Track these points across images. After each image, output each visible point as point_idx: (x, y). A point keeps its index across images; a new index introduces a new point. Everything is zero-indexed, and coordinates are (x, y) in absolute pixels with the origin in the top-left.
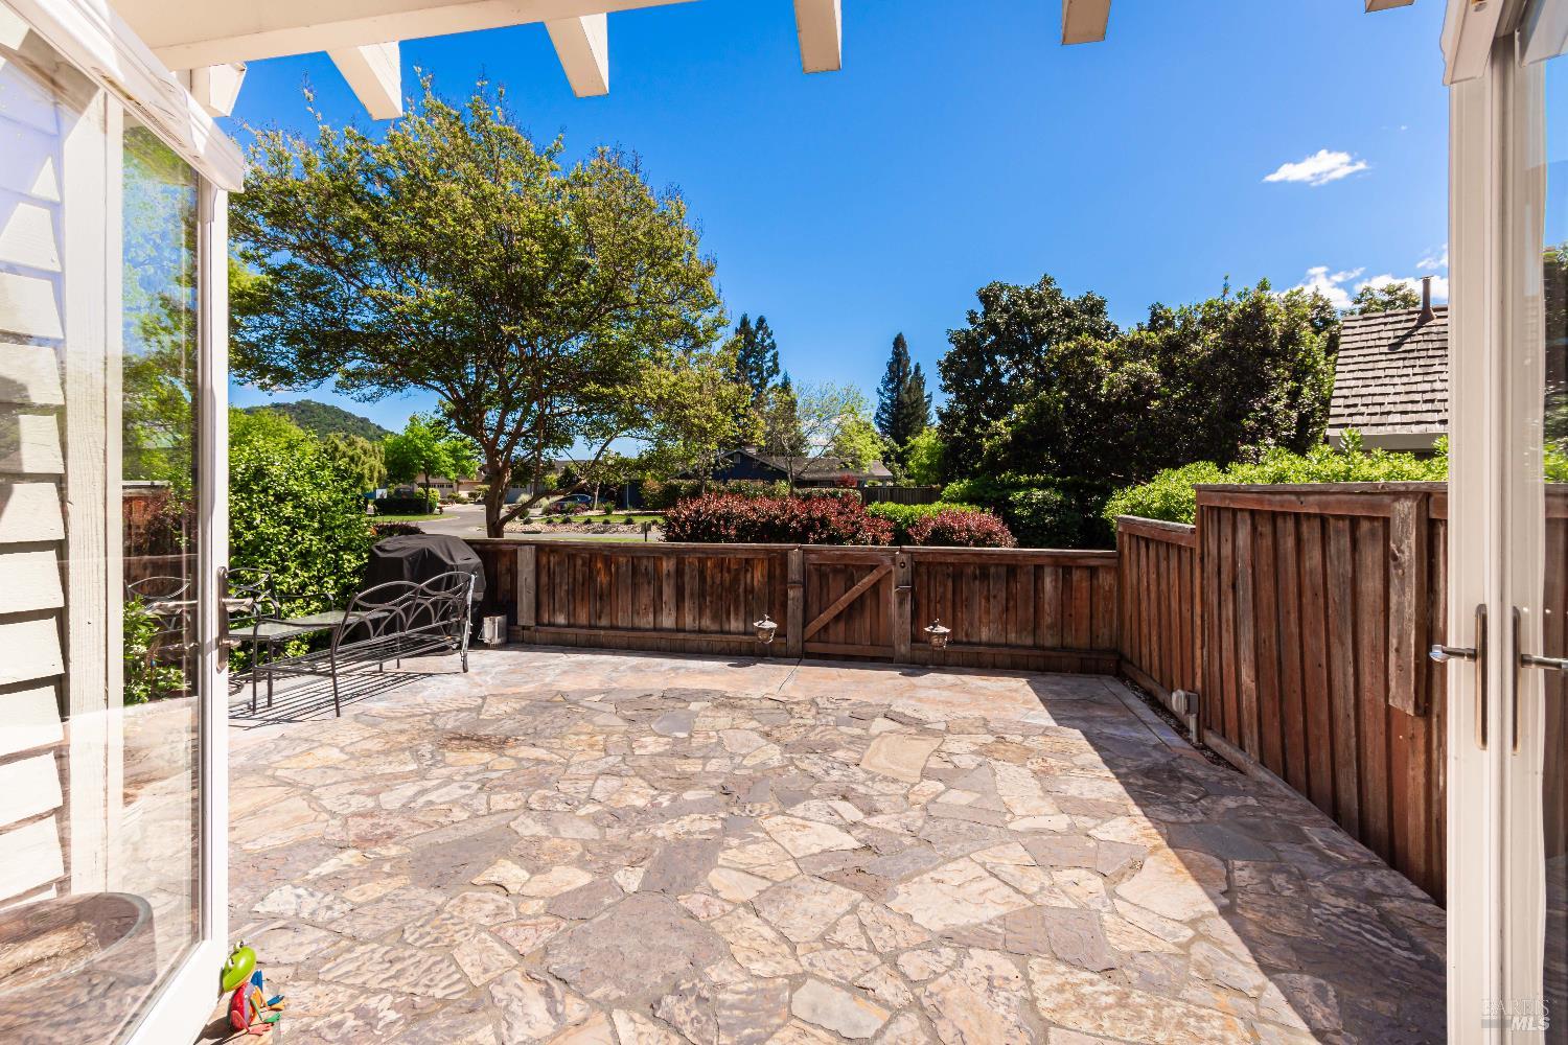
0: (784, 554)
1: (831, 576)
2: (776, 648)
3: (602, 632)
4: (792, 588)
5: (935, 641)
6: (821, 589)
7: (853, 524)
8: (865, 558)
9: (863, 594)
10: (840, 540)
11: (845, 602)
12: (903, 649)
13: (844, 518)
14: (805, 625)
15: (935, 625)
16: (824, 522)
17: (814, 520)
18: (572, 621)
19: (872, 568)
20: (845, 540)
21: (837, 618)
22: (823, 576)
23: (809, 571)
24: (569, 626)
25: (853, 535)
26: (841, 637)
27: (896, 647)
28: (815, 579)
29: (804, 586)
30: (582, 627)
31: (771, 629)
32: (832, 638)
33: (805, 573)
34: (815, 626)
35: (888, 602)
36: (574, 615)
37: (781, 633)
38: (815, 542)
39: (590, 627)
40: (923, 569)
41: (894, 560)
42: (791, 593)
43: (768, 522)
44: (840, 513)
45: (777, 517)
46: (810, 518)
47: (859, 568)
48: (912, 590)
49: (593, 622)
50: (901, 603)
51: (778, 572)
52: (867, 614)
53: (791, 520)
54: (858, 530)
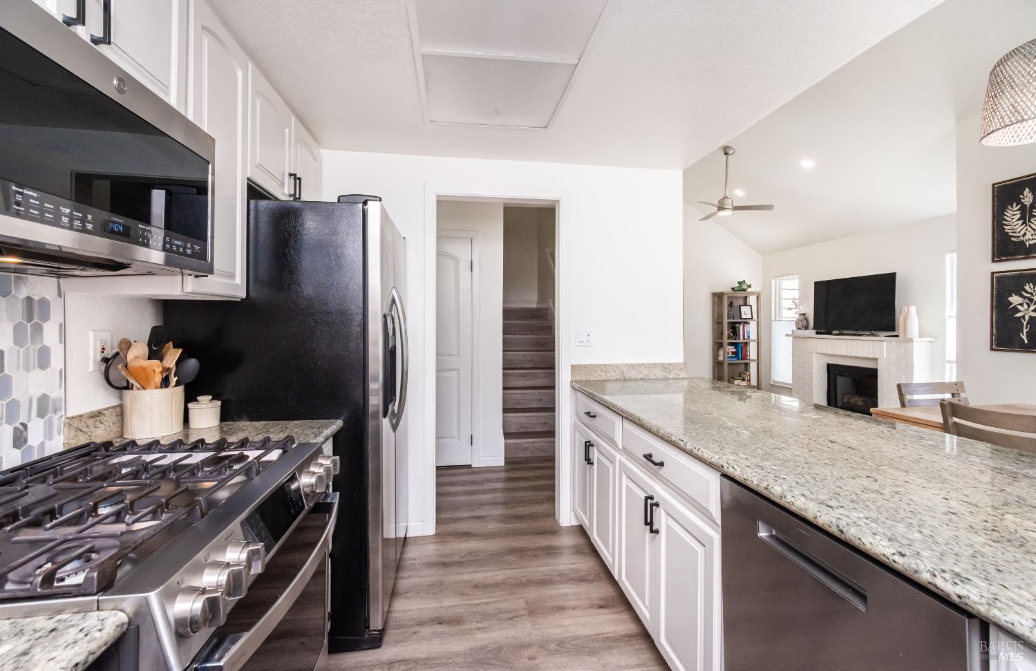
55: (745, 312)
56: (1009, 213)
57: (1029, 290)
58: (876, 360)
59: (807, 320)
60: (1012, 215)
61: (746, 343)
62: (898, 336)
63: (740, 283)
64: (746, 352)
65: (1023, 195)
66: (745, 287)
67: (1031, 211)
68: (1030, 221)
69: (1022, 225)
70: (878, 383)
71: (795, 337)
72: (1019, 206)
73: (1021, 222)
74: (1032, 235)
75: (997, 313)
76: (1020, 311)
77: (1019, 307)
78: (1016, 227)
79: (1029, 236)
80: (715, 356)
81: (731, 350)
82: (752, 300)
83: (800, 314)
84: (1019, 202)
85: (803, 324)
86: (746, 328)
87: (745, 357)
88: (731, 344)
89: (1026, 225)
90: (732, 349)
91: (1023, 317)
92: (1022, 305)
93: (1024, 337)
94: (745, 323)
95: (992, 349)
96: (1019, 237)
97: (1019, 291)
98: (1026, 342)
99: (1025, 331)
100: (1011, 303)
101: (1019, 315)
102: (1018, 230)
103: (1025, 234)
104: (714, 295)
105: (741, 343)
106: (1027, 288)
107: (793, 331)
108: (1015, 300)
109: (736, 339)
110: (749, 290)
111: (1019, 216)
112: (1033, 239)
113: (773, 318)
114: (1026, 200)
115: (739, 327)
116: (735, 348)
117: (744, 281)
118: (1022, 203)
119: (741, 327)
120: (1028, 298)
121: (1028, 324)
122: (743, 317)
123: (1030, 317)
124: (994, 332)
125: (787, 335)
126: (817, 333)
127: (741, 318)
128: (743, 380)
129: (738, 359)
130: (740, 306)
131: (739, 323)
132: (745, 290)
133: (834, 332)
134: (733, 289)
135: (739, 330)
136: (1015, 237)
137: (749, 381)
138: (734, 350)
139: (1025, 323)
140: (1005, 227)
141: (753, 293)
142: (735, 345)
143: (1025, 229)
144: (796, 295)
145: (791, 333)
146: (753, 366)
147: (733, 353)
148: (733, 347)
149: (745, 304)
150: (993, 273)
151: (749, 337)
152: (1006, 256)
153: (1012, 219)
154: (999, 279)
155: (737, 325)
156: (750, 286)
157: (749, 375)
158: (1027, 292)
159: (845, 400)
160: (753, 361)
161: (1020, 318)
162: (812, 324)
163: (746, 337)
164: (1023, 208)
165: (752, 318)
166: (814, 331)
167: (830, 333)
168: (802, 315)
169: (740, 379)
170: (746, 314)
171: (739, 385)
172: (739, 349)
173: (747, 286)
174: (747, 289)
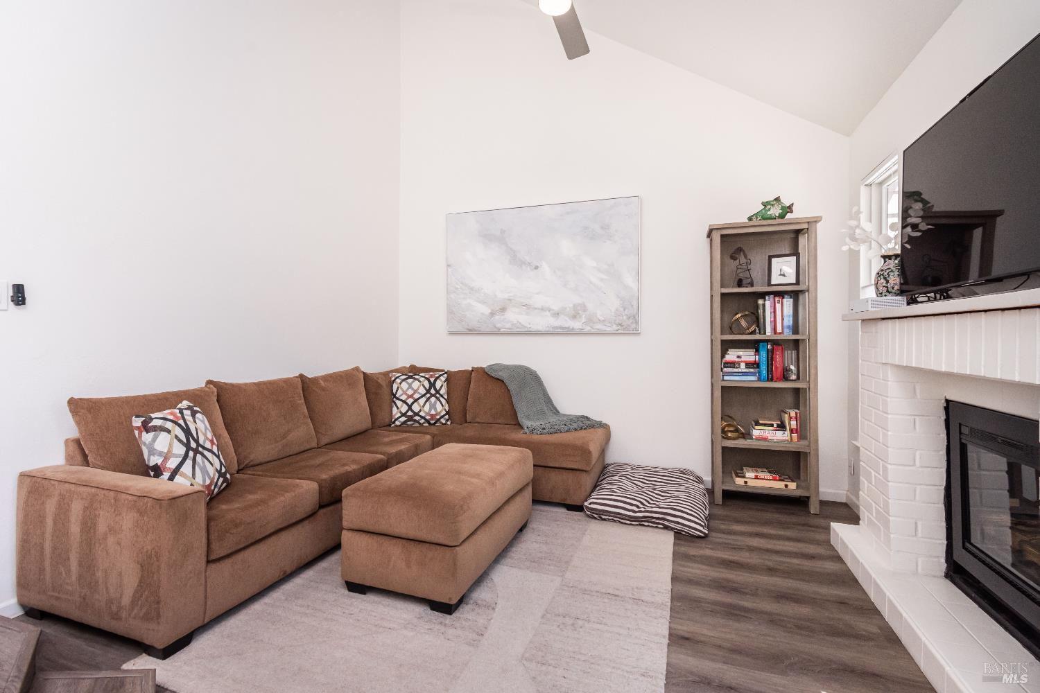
55: (783, 269)
63: (766, 204)
64: (784, 362)
81: (744, 358)
86: (778, 306)
87: (778, 373)
88: (742, 344)
90: (748, 355)
94: (776, 295)
105: (767, 341)
109: (754, 332)
115: (764, 305)
116: (757, 351)
117: (777, 199)
119: (768, 303)
122: (774, 281)
126: (909, 303)
127: (769, 284)
129: (759, 380)
130: (770, 257)
131: (763, 295)
132: (779, 217)
134: (750, 218)
135: (764, 311)
138: (754, 358)
142: (755, 345)
147: (748, 365)
148: (752, 352)
155: (760, 302)
156: (789, 209)
163: (779, 329)
165: (799, 284)
166: (897, 299)
168: (889, 257)
169: (772, 425)
170: (784, 275)
171: (765, 439)
172: (763, 354)
173: (783, 208)
174: (782, 216)
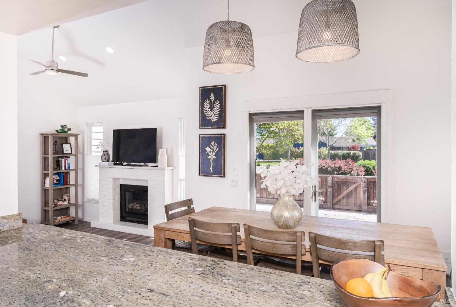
0: (326, 178)
1: (341, 185)
2: (324, 206)
3: (271, 200)
4: (329, 188)
5: (374, 205)
6: (338, 188)
7: (350, 169)
8: (353, 180)
9: (352, 191)
10: (345, 174)
11: (346, 193)
12: (365, 207)
13: (346, 167)
14: (333, 200)
15: (374, 200)
16: (340, 168)
17: (336, 167)
18: (261, 196)
19: (355, 183)
20: (348, 174)
21: (343, 198)
22: (339, 185)
23: (334, 183)
24: (261, 197)
25: (350, 172)
26: (345, 204)
27: (363, 207)
28: (336, 186)
29: (333, 188)
30: (264, 198)
31: (323, 200)
32: (342, 204)
33: (333, 184)
34: (336, 200)
35: (360, 194)
36: (262, 195)
37: (325, 202)
38: (337, 174)
39: (267, 198)
40: (371, 183)
41: (362, 181)
42: (329, 190)
43: (321, 168)
44: (345, 165)
45: (323, 166)
46: (335, 167)
47: (350, 182)
48: (368, 190)
49: (268, 197)
50: (364, 194)
51: (324, 183)
52: (353, 196)
53: (328, 167)
54: (352, 171)
55: (67, 148)
56: (206, 104)
57: (213, 145)
58: (147, 180)
59: (108, 155)
60: (207, 105)
61: (67, 173)
62: (157, 166)
63: (62, 126)
64: (67, 179)
65: (211, 96)
66: (66, 130)
67: (213, 105)
68: (213, 110)
69: (210, 111)
70: (148, 195)
71: (101, 167)
72: (209, 101)
73: (210, 109)
74: (214, 117)
75: (201, 156)
76: (210, 155)
77: (209, 153)
78: (208, 112)
79: (212, 117)
80: (43, 183)
81: (55, 178)
82: (72, 140)
83: (104, 151)
84: (209, 99)
85: (105, 157)
86: (67, 160)
87: (66, 182)
88: (56, 174)
89: (212, 112)
90: (57, 177)
91: (211, 158)
92: (210, 152)
93: (211, 169)
94: (66, 157)
95: (200, 175)
96: (209, 117)
97: (209, 145)
98: (212, 171)
99: (211, 166)
100: (206, 151)
101: (209, 157)
102: (209, 114)
103: (211, 116)
104: (42, 134)
105: (63, 173)
106: (212, 143)
107: (99, 163)
108: (208, 149)
109: (59, 170)
110: (69, 132)
111: (209, 106)
112: (214, 119)
113: (86, 153)
114: (212, 98)
115: (61, 160)
116: (59, 176)
117: (66, 125)
118: (210, 100)
119: (63, 160)
120: (212, 148)
121: (212, 162)
122: (65, 153)
123: (213, 158)
124: (200, 166)
125: (96, 166)
126: (115, 164)
127: (63, 154)
128: (65, 200)
129: (61, 185)
130: (62, 144)
131: (62, 157)
132: (66, 132)
133: (125, 163)
134: (57, 131)
135: (61, 162)
136: (208, 117)
137: (69, 200)
138: (58, 178)
139: (211, 161)
140: (204, 111)
141: (72, 135)
142: (59, 174)
143: (211, 113)
144: (101, 136)
145: (98, 164)
146: (72, 190)
147: (57, 180)
148: (57, 176)
149: (67, 143)
150: (200, 135)
151: (69, 167)
152: (204, 126)
153: (207, 107)
154: (201, 137)
155: (60, 159)
156: (70, 129)
157: (69, 196)
158: (212, 146)
159: (130, 207)
160: (72, 185)
161: (209, 159)
162: (111, 159)
163: (67, 168)
164: (210, 102)
165: (71, 154)
166: (113, 163)
167: (122, 165)
168: (105, 151)
169: (63, 200)
170: (67, 150)
171: (61, 205)
172: (62, 177)
173: (68, 129)
174: (68, 131)
